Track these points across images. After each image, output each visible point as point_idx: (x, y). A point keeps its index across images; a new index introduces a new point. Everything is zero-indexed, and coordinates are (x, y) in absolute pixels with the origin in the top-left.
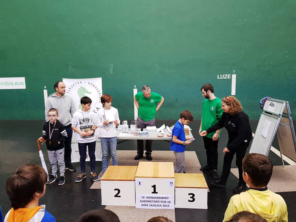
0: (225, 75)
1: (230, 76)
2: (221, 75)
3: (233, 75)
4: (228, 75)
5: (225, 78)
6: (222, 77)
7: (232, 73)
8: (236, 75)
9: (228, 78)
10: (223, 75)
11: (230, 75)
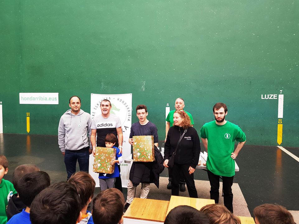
0: (270, 95)
1: (276, 97)
2: (265, 95)
3: (280, 95)
4: (274, 95)
5: (270, 98)
6: (267, 97)
7: (278, 93)
8: (283, 95)
9: (274, 98)
10: (268, 95)
11: (277, 95)
